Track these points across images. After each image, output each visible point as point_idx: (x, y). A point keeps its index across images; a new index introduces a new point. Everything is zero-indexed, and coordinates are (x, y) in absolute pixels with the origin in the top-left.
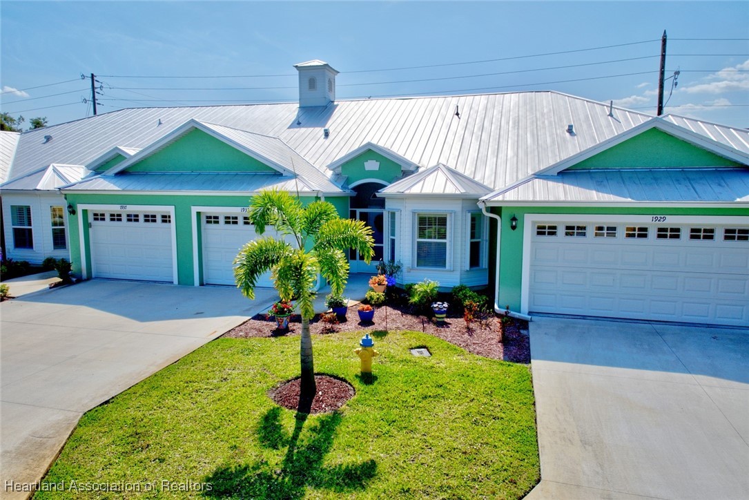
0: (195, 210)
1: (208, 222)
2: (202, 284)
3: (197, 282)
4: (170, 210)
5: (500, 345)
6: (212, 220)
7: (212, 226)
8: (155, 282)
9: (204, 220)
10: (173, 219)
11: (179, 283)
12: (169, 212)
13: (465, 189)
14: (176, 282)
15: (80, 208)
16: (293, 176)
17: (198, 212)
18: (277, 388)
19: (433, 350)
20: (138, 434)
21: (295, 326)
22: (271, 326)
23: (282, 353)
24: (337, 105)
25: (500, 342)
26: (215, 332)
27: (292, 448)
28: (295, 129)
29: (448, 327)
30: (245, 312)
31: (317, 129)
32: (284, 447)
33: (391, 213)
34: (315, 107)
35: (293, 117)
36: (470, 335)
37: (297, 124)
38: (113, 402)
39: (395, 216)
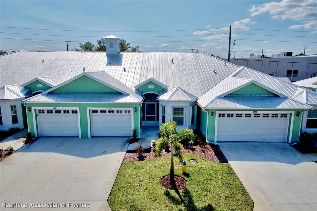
0: (88, 109)
1: (93, 113)
2: (91, 137)
3: (89, 136)
4: (78, 109)
5: (215, 156)
6: (95, 112)
7: (95, 114)
8: (70, 137)
9: (91, 112)
10: (78, 112)
11: (81, 137)
13: (190, 99)
14: (80, 137)
15: (33, 109)
16: (128, 95)
17: (90, 110)
18: (160, 182)
19: (196, 160)
20: (133, 206)
21: (145, 155)
22: (136, 155)
23: (150, 167)
24: (122, 55)
25: (215, 155)
26: (119, 161)
27: (184, 203)
28: (110, 66)
29: (195, 150)
30: (121, 150)
31: (119, 67)
32: (182, 204)
33: (162, 106)
34: (113, 55)
35: (106, 60)
36: (204, 153)
37: (109, 64)
38: (111, 195)
39: (165, 108)
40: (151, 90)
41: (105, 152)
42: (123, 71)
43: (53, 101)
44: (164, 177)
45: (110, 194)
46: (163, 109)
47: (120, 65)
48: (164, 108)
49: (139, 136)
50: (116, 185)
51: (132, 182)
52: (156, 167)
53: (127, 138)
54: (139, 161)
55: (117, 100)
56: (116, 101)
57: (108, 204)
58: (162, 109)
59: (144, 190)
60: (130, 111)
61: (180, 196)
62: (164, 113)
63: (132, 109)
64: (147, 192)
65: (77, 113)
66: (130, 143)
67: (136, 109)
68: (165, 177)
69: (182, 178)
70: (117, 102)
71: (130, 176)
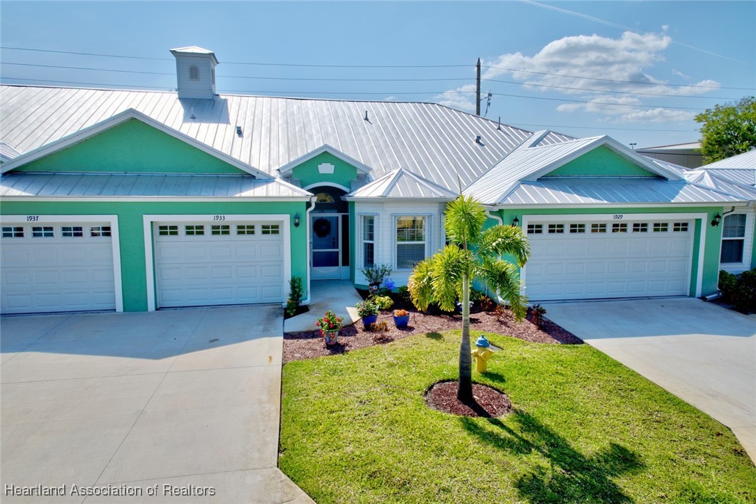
0: (147, 219)
1: (161, 233)
2: (157, 309)
3: (151, 307)
4: (112, 221)
6: (168, 230)
7: (169, 238)
8: (86, 312)
9: (157, 231)
10: (115, 231)
11: (125, 310)
12: (110, 223)
13: (442, 193)
14: (119, 307)
16: (269, 180)
17: (152, 222)
18: (427, 401)
19: (498, 344)
20: (374, 473)
21: (342, 340)
22: (318, 344)
23: (373, 367)
24: (226, 101)
25: (538, 329)
26: (271, 358)
27: (538, 448)
28: (193, 124)
29: (481, 322)
30: (266, 333)
31: (222, 126)
32: (530, 450)
33: (364, 217)
34: (200, 100)
35: (179, 109)
36: (508, 327)
37: (191, 117)
38: (285, 449)
39: (371, 221)
40: (326, 177)
41: (217, 340)
42: (237, 135)
43: (24, 194)
44: (430, 388)
45: (280, 444)
46: (367, 224)
47: (223, 123)
48: (370, 223)
49: (306, 299)
50: (290, 420)
51: (336, 407)
52: (392, 365)
53: (271, 307)
54: (330, 354)
55: (241, 192)
56: (238, 195)
57: (284, 477)
58: (364, 226)
59: (389, 425)
60: (277, 227)
61: (510, 431)
62: (371, 237)
63: (285, 220)
64: (401, 430)
65: (109, 234)
66: (287, 316)
67: (297, 217)
68: (432, 387)
69: (486, 385)
70: (240, 197)
71: (323, 392)
